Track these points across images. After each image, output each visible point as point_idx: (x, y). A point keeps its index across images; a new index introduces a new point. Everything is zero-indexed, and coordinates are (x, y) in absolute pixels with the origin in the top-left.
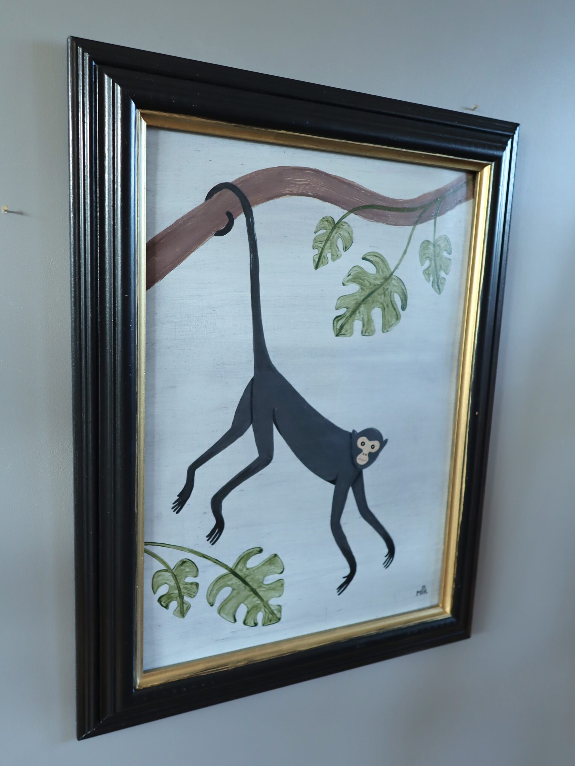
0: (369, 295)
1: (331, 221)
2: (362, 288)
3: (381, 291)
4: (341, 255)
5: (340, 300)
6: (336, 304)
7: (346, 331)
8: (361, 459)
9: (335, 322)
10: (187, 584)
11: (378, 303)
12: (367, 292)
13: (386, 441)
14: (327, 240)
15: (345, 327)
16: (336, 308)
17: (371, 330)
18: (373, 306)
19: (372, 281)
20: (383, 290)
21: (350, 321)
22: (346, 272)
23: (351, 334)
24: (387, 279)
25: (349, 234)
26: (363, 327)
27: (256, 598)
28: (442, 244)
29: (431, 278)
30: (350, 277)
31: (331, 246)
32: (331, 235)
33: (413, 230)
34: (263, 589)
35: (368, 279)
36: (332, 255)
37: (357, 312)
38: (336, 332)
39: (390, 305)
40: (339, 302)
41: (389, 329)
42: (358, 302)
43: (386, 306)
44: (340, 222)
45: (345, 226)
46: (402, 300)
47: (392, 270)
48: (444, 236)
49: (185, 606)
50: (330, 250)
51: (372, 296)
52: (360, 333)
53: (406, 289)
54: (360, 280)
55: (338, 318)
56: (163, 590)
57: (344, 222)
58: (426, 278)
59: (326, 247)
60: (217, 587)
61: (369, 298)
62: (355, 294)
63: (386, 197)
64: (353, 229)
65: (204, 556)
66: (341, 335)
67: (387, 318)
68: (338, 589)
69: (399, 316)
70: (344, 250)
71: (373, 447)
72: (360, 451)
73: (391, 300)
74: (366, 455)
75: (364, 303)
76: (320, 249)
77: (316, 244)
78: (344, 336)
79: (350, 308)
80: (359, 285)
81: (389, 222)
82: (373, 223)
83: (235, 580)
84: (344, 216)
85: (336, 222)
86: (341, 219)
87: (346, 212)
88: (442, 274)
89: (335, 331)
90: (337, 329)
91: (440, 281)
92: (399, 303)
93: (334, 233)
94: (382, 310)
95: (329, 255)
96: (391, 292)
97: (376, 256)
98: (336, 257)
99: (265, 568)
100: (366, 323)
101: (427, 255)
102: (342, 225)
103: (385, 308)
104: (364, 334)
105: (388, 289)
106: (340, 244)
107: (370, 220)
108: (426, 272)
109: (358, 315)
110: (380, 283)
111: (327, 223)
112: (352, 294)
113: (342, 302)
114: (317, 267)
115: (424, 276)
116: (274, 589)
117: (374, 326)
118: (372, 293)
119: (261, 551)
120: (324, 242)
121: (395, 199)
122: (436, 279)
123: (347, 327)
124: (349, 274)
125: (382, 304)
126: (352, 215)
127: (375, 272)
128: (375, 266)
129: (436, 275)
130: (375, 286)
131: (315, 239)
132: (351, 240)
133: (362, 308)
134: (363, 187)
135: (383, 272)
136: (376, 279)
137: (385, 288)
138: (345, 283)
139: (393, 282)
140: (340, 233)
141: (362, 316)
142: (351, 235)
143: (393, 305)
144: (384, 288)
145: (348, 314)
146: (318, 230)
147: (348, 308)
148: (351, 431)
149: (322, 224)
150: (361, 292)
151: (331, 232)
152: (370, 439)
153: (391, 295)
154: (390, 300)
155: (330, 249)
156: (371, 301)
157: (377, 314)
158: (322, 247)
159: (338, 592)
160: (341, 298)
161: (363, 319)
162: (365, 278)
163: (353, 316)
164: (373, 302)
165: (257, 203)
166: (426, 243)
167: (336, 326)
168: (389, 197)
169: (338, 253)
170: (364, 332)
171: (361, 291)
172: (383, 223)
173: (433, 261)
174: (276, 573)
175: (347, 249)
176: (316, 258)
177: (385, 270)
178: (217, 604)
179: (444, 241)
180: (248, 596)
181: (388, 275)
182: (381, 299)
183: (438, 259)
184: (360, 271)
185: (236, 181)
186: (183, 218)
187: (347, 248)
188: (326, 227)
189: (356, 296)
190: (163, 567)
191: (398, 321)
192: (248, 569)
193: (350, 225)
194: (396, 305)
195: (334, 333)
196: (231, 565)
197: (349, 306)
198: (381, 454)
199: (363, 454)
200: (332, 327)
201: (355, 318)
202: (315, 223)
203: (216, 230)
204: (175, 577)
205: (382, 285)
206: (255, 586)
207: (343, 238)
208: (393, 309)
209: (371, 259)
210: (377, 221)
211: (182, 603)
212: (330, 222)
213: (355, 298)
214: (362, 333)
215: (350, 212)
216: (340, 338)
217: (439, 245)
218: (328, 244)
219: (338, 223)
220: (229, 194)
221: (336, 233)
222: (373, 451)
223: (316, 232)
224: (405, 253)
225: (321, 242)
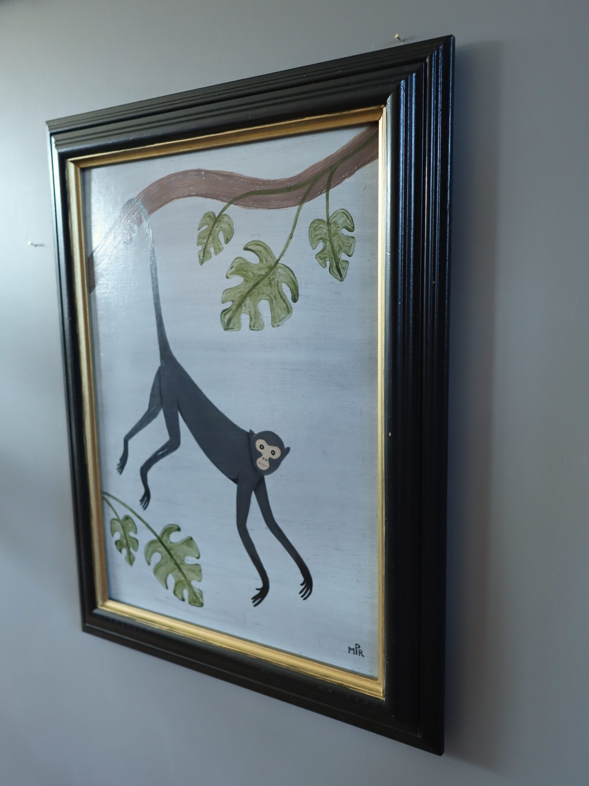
0: (254, 286)
1: (212, 216)
2: (246, 279)
3: (266, 281)
4: (223, 248)
5: (225, 293)
6: (222, 298)
7: (234, 325)
8: (262, 464)
9: (223, 316)
10: (131, 537)
11: (264, 295)
12: (251, 284)
13: (288, 449)
14: (210, 235)
15: (232, 321)
16: (222, 302)
17: (259, 324)
18: (259, 298)
19: (257, 272)
20: (269, 281)
21: (237, 314)
22: (229, 265)
23: (239, 328)
24: (272, 268)
25: (230, 225)
26: (251, 321)
27: (180, 574)
28: (341, 221)
29: (328, 263)
30: (233, 269)
31: (213, 239)
32: (213, 229)
33: (299, 210)
34: (185, 568)
35: (252, 270)
36: (215, 249)
37: (243, 305)
38: (225, 326)
39: (278, 296)
40: (224, 295)
41: (280, 324)
42: (243, 294)
43: (273, 298)
44: (221, 215)
45: (226, 219)
46: (292, 291)
47: (277, 258)
48: (342, 211)
49: (132, 557)
50: (213, 245)
51: (257, 287)
52: (249, 328)
53: (295, 278)
54: (243, 272)
55: (225, 312)
56: (117, 536)
57: (225, 215)
58: (320, 263)
59: (209, 241)
60: (150, 550)
61: (254, 290)
62: (239, 287)
63: (266, 180)
64: (233, 220)
65: (139, 518)
66: (229, 329)
67: (276, 311)
68: (252, 599)
69: (290, 308)
70: (226, 243)
71: (273, 453)
72: (260, 455)
73: (279, 291)
74: (266, 460)
75: (250, 296)
76: (204, 245)
77: (200, 240)
78: (232, 330)
79: (235, 301)
80: (243, 277)
81: (270, 207)
82: (253, 210)
83: (162, 549)
84: (224, 208)
86: (222, 211)
87: (226, 204)
88: (343, 257)
89: (223, 324)
90: (225, 323)
91: (340, 266)
92: (288, 295)
93: (215, 227)
94: (269, 303)
95: (212, 250)
96: (278, 281)
97: (258, 245)
98: (218, 250)
99: (185, 547)
100: (253, 317)
101: (319, 237)
102: (222, 218)
103: (272, 300)
104: (252, 328)
105: (274, 278)
106: (221, 237)
107: (250, 208)
108: (321, 257)
109: (244, 308)
110: (264, 273)
111: (208, 218)
112: (236, 287)
113: (228, 295)
114: (202, 263)
115: (318, 261)
116: (193, 571)
117: (262, 320)
118: (257, 284)
119: (179, 529)
120: (207, 237)
121: (276, 180)
122: (334, 264)
123: (234, 321)
124: (232, 266)
125: (269, 295)
126: (232, 206)
127: (258, 262)
128: (258, 255)
129: (333, 258)
130: (259, 276)
131: (198, 236)
132: (232, 231)
133: (248, 301)
134: (242, 175)
135: (267, 261)
136: (260, 269)
137: (271, 278)
138: (228, 276)
139: (279, 270)
140: (221, 226)
141: (248, 309)
142: (231, 226)
143: (281, 297)
144: (269, 278)
145: (234, 308)
146: (201, 226)
147: (233, 301)
148: (248, 431)
149: (204, 220)
150: (246, 283)
151: (213, 227)
152: (269, 444)
153: (278, 286)
154: (277, 291)
155: (212, 243)
156: (256, 293)
157: (264, 307)
158: (205, 243)
159: (253, 602)
160: (226, 291)
161: (249, 312)
162: (248, 268)
163: (239, 309)
164: (259, 294)
165: (153, 211)
166: (316, 222)
167: (224, 320)
168: (269, 180)
169: (220, 246)
170: (252, 326)
171: (244, 283)
172: (264, 208)
173: (328, 243)
174: (193, 556)
175: (228, 242)
176: (201, 254)
177: (269, 259)
178: (153, 565)
179: (343, 216)
180: (174, 569)
181: (273, 264)
182: (267, 290)
183: (335, 239)
184: (243, 262)
187: (229, 240)
188: (208, 222)
189: (240, 288)
190: (115, 517)
191: (290, 314)
192: (171, 543)
193: (230, 216)
194: (285, 296)
195: (223, 327)
196: (159, 533)
197: (234, 299)
198: (283, 463)
199: (263, 458)
200: (220, 320)
201: (242, 312)
202: (198, 220)
204: (123, 528)
205: (267, 274)
206: (178, 562)
207: (224, 231)
208: (281, 301)
209: (253, 249)
210: (257, 208)
211: (129, 553)
212: (212, 218)
213: (239, 290)
214: (250, 327)
215: (230, 203)
216: (228, 332)
217: (335, 223)
218: (211, 238)
219: (218, 217)
221: (217, 227)
222: (275, 457)
223: (199, 229)
224: (291, 237)
225: (204, 238)
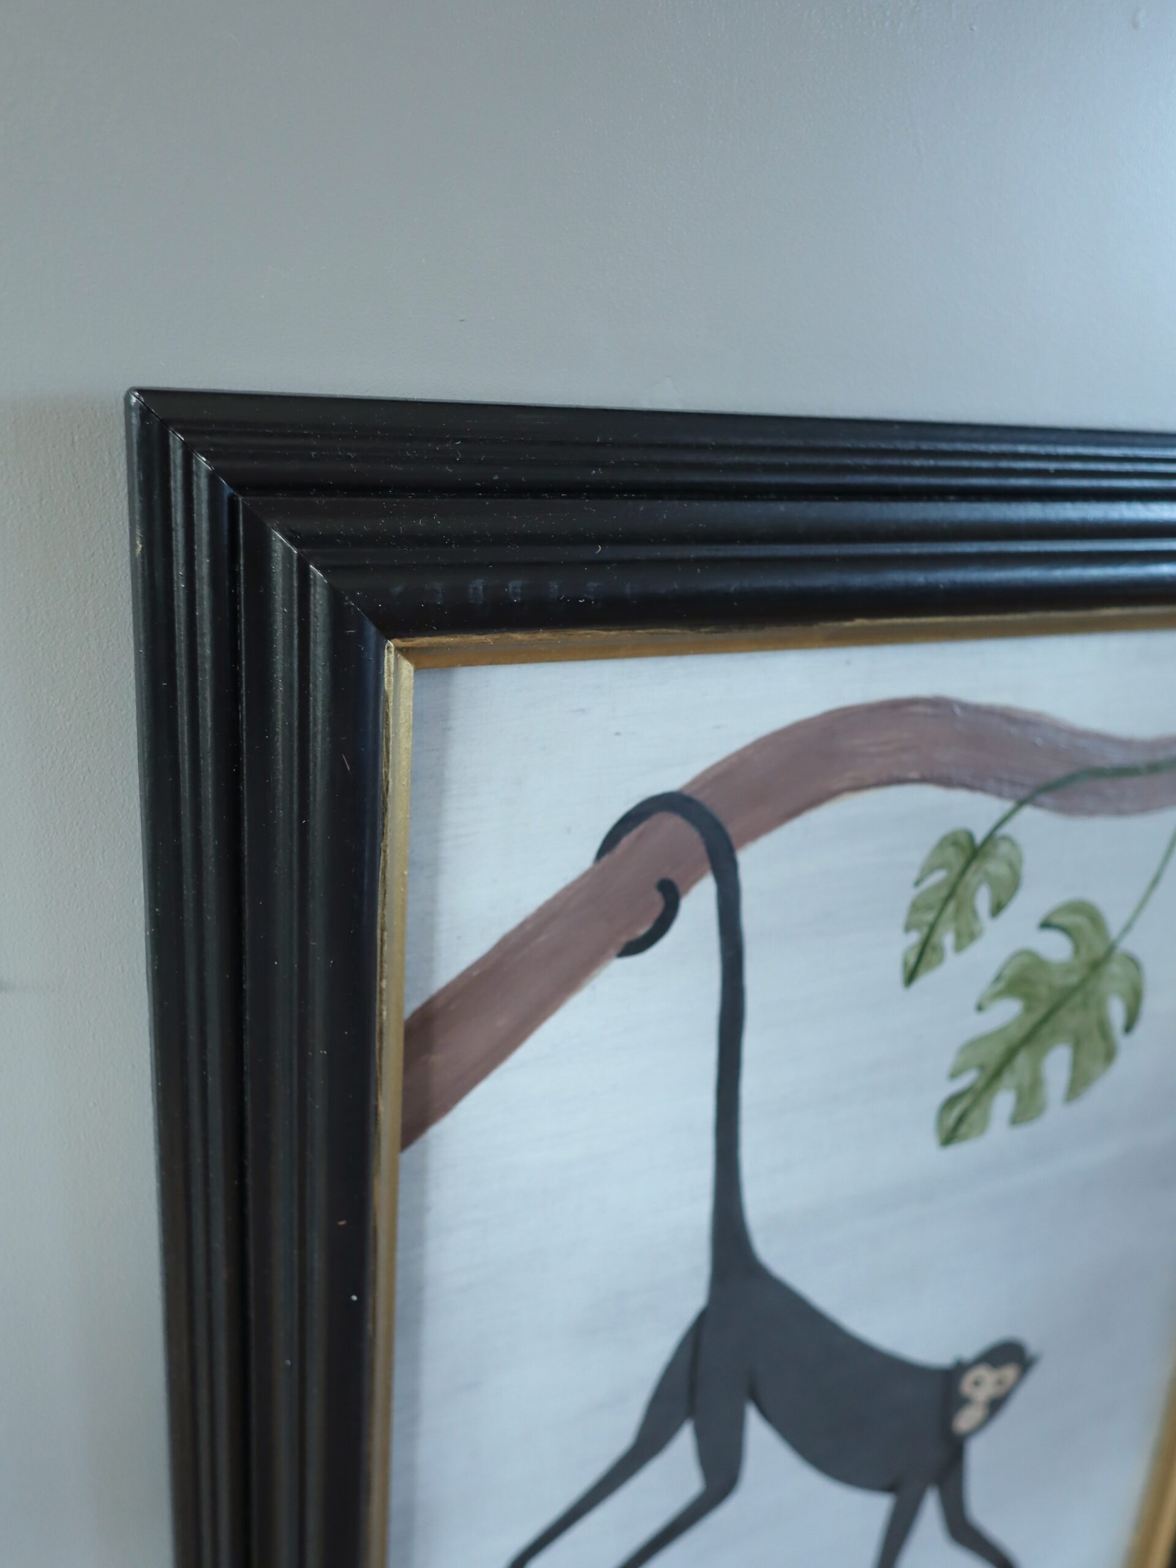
0: (1045, 1019)
1: (964, 843)
2: (1028, 1005)
3: (1078, 998)
4: (982, 931)
5: (965, 1051)
6: (954, 1065)
7: (972, 1126)
8: (967, 1419)
9: (944, 1114)
11: (1064, 1034)
12: (1041, 1011)
13: (1035, 1358)
14: (948, 899)
15: (968, 1117)
16: (952, 1076)
17: (1037, 1106)
18: (1050, 1044)
19: (1057, 982)
20: (1083, 996)
21: (984, 1099)
22: (991, 972)
23: (983, 1130)
24: (1096, 966)
25: (1011, 866)
26: (1018, 1102)
30: (1001, 984)
31: (958, 911)
32: (961, 881)
35: (1048, 978)
36: (959, 936)
37: (1008, 1069)
38: (945, 1135)
40: (961, 1056)
41: (1085, 1090)
42: (1011, 1046)
43: (1084, 1038)
44: (990, 839)
45: (1004, 848)
46: (1128, 1009)
47: (1115, 937)
50: (953, 926)
51: (1054, 1018)
52: (1008, 1121)
53: (1141, 976)
54: (1026, 987)
55: (953, 1101)
57: (1002, 837)
59: (942, 916)
61: (1044, 1027)
62: (1006, 1028)
64: (1023, 850)
66: (956, 1138)
67: (1082, 1065)
69: (1113, 1052)
70: (993, 914)
71: (1001, 1381)
72: (968, 1401)
73: (1099, 1016)
74: (980, 1405)
75: (1029, 1045)
76: (925, 930)
77: (917, 916)
78: (964, 1139)
79: (989, 1066)
80: (1022, 1000)
81: (1125, 809)
82: (1079, 821)
84: (1003, 818)
85: (979, 838)
86: (994, 826)
87: (1011, 804)
89: (942, 1134)
90: (948, 1128)
92: (1118, 1020)
93: (970, 873)
94: (1073, 1049)
95: (949, 940)
96: (1103, 996)
97: (1076, 911)
98: (966, 937)
100: (1025, 1094)
102: (994, 847)
103: (1080, 1043)
104: (1017, 1120)
105: (1095, 990)
106: (983, 900)
107: (1074, 815)
109: (1008, 1076)
110: (1076, 981)
111: (951, 850)
112: (998, 1029)
113: (971, 1054)
114: (911, 976)
117: (1044, 1094)
118: (1052, 1012)
120: (939, 905)
123: (974, 1116)
124: (999, 977)
125: (1075, 1033)
126: (1026, 812)
127: (1069, 955)
128: (1071, 938)
130: (1063, 990)
131: (913, 903)
132: (1015, 882)
133: (1022, 1060)
134: (1065, 723)
135: (1089, 949)
136: (1068, 973)
137: (1090, 989)
138: (984, 1004)
139: (1113, 968)
140: (986, 869)
141: (1017, 1078)
142: (1015, 869)
143: (1102, 1032)
144: (1085, 991)
145: (979, 1085)
146: (926, 875)
147: (982, 1068)
149: (939, 855)
150: (1026, 1016)
151: (963, 873)
152: (996, 1366)
153: (1100, 1004)
154: (1097, 1016)
155: (952, 921)
156: (1047, 1033)
157: (1057, 1062)
158: (932, 922)
160: (969, 1046)
161: (1019, 1084)
162: (1039, 976)
163: (994, 1083)
164: (1053, 1034)
165: (754, 833)
167: (946, 1121)
169: (976, 926)
170: (1018, 1115)
171: (1023, 1014)
172: (1108, 813)
175: (999, 911)
176: (913, 955)
177: (1097, 943)
181: (1102, 954)
182: (1075, 1019)
184: (1030, 961)
185: (694, 782)
186: (522, 926)
187: (1001, 908)
188: (949, 862)
189: (1008, 1030)
191: (1110, 1064)
193: (1016, 841)
194: (1112, 1024)
195: (939, 1139)
197: (986, 1061)
199: (974, 1405)
200: (935, 1124)
201: (1000, 1089)
202: (918, 856)
203: (624, 939)
205: (1084, 981)
207: (993, 882)
208: (1100, 1040)
209: (1064, 922)
212: (962, 847)
213: (1004, 1037)
214: (1013, 1118)
215: (1021, 803)
216: (954, 1150)
218: (951, 907)
219: (984, 843)
220: (672, 824)
221: (975, 874)
222: (1001, 1391)
223: (917, 883)
224: (1155, 882)
225: (929, 908)
